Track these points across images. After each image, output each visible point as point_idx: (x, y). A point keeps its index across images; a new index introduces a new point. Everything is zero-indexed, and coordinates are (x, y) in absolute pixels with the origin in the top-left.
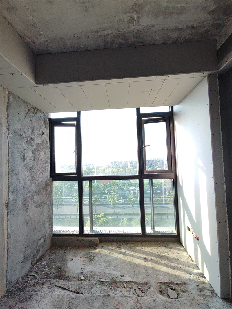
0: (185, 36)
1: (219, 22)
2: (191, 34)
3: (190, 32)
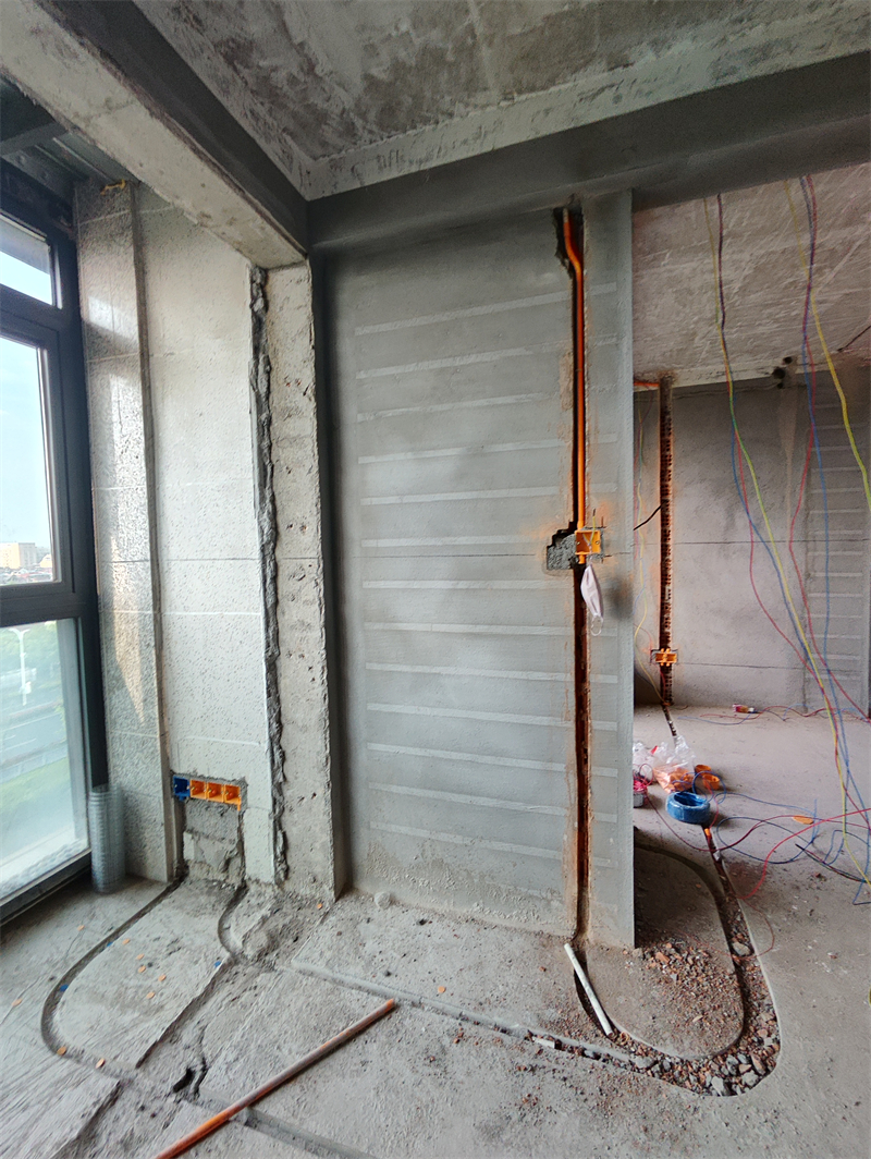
0: (275, 69)
1: (359, 123)
2: (293, 80)
3: (295, 71)
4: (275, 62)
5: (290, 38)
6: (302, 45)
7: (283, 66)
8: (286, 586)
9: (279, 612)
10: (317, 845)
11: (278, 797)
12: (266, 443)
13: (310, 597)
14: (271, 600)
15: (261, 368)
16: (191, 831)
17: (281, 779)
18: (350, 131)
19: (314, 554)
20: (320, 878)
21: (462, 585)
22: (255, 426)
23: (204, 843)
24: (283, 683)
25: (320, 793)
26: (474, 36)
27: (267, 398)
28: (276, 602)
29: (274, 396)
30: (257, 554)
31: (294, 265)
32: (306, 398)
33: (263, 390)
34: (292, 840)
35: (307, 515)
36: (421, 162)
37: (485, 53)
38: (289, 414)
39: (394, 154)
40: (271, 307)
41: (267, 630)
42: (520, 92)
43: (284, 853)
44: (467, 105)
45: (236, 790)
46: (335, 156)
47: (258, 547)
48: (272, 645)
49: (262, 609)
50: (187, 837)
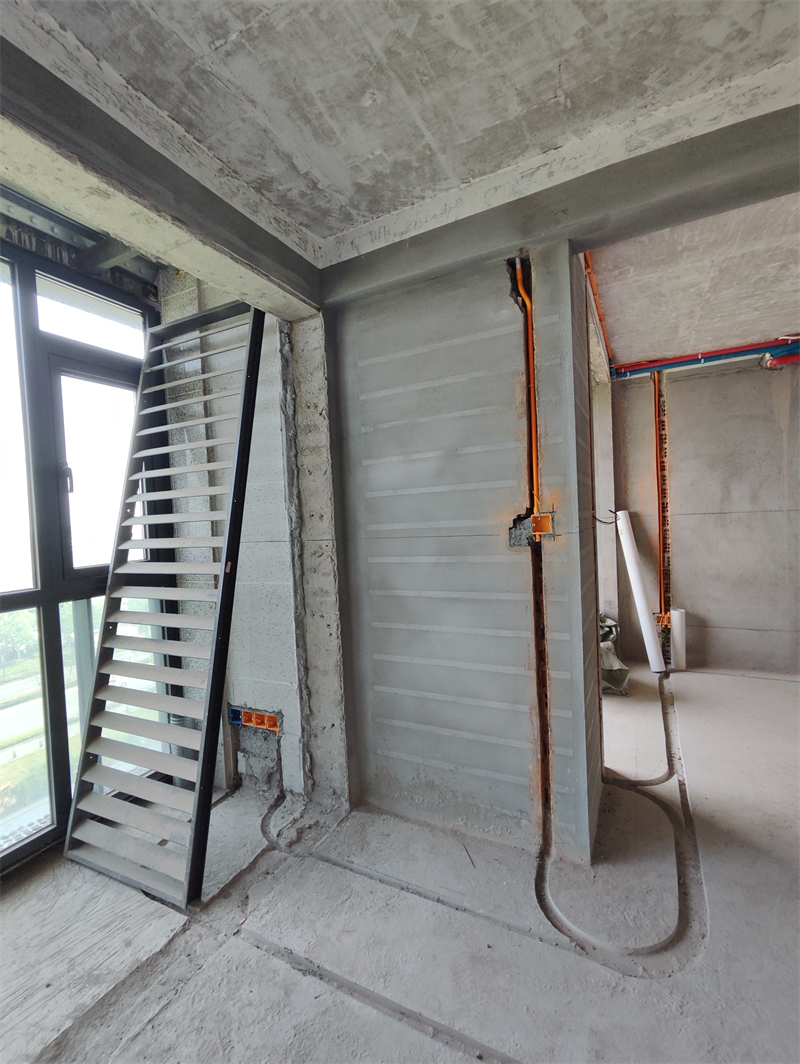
3: (303, 189)
4: (289, 185)
5: (298, 172)
6: (307, 174)
7: (295, 188)
8: (309, 561)
9: (305, 582)
10: (336, 765)
11: (306, 726)
12: (293, 453)
13: (327, 571)
14: (298, 573)
15: (288, 396)
16: (243, 751)
17: (308, 712)
18: (348, 218)
19: (329, 537)
20: (338, 791)
21: (444, 559)
22: (285, 440)
23: (252, 760)
24: (309, 637)
25: (337, 724)
26: (431, 150)
27: (294, 419)
28: (303, 574)
29: (299, 417)
30: (287, 537)
31: (311, 317)
32: (322, 418)
33: (290, 412)
34: (318, 760)
35: (324, 507)
36: (402, 234)
37: (441, 158)
38: (309, 429)
39: (382, 230)
40: (296, 350)
41: (295, 596)
42: (473, 177)
43: (311, 771)
44: (434, 190)
45: (276, 720)
46: (339, 234)
47: (288, 532)
48: (299, 607)
49: (291, 579)
50: (240, 755)
